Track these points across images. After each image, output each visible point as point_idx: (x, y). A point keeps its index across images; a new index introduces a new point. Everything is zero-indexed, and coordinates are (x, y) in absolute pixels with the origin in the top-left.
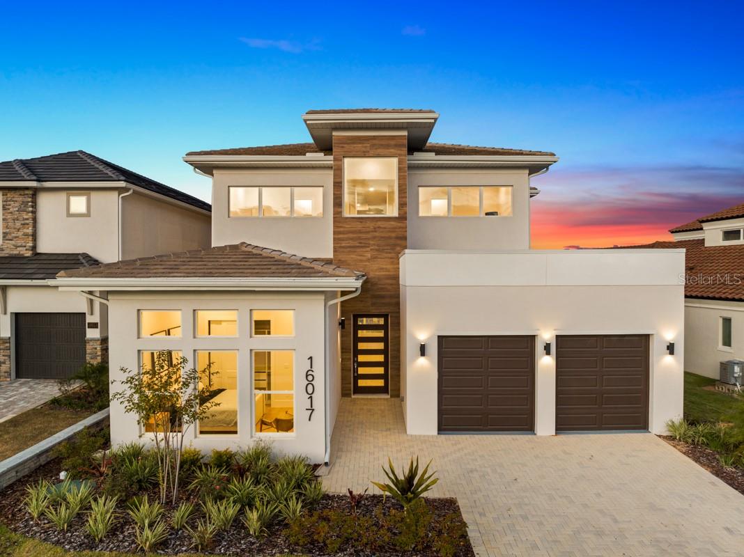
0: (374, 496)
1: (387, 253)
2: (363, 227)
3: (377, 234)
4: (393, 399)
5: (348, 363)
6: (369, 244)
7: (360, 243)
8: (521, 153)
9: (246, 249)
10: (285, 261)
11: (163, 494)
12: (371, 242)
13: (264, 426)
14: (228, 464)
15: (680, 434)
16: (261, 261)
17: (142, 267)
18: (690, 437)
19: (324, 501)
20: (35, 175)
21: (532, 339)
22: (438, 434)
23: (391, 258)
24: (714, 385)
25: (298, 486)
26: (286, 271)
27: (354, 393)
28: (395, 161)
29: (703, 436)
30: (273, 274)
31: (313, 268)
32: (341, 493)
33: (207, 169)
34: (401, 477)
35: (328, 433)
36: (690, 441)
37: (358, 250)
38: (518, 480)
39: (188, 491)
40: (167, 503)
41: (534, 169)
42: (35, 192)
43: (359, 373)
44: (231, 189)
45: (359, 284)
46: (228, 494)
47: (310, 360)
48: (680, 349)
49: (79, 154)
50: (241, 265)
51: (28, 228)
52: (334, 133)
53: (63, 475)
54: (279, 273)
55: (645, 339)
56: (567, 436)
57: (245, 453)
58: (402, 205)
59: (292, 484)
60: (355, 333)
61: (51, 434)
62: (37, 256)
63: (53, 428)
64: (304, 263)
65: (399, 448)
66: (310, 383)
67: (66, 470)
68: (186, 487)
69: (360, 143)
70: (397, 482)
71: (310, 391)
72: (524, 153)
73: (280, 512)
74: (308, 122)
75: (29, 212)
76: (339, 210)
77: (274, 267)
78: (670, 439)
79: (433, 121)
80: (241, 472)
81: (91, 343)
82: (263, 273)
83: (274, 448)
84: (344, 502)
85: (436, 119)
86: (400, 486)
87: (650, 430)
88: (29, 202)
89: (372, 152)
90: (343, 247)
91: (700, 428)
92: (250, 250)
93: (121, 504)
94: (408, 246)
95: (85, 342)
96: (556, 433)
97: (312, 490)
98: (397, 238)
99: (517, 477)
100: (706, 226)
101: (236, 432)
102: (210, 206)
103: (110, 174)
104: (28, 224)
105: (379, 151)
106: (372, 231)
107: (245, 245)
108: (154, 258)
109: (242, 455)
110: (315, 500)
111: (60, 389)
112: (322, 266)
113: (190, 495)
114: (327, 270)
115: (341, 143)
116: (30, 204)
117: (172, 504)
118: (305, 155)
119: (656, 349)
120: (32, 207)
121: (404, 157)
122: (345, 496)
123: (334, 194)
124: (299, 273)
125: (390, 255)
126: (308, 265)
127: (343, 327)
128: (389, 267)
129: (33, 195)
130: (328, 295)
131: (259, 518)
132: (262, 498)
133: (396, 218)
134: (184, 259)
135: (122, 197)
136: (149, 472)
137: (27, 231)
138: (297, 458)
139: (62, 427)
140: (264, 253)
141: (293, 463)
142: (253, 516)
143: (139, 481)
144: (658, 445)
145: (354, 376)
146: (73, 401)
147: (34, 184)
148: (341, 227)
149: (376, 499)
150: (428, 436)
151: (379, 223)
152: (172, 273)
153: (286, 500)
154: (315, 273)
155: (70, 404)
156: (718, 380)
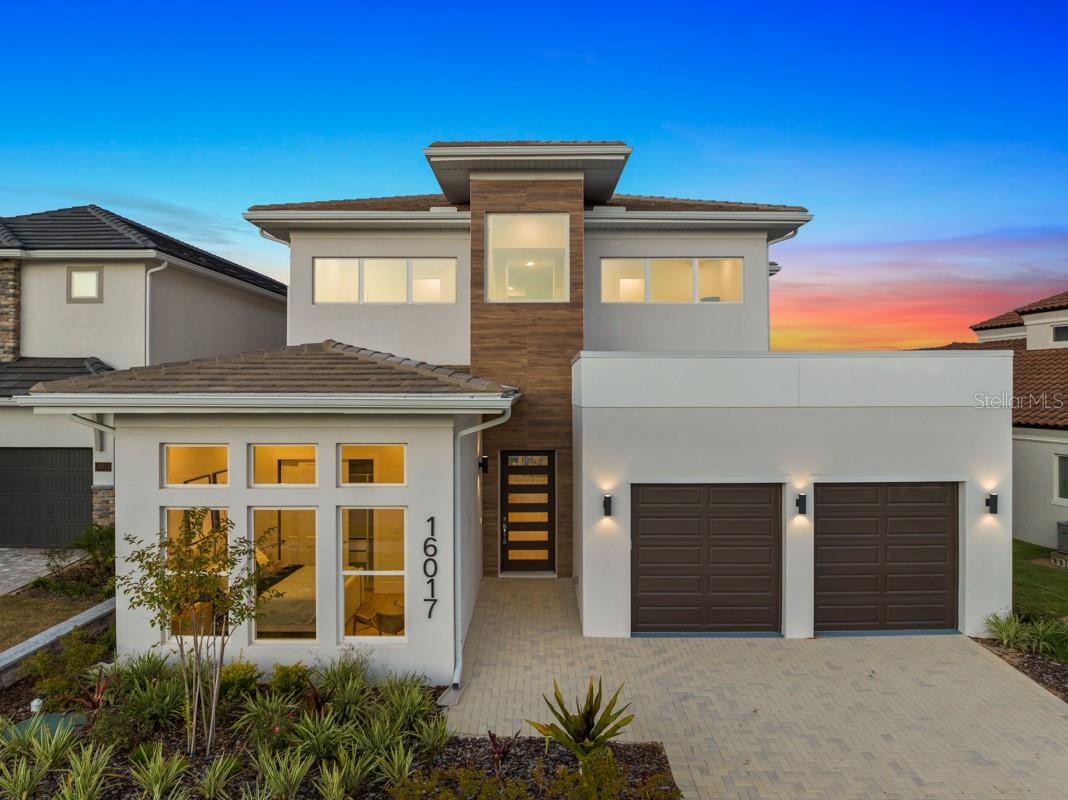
0: (531, 741)
1: (552, 357)
2: (516, 319)
3: (538, 329)
4: (561, 580)
5: (493, 524)
6: (525, 344)
7: (512, 342)
8: (755, 208)
9: (335, 350)
10: (392, 368)
11: (191, 738)
12: (528, 341)
13: (359, 625)
14: (299, 687)
15: (1008, 636)
16: (354, 369)
17: (167, 377)
18: (1024, 641)
19: (451, 749)
20: (20, 240)
21: (776, 489)
22: (632, 635)
23: (559, 365)
24: (1049, 557)
25: (410, 725)
26: (393, 383)
27: (502, 570)
28: (565, 218)
29: (1045, 640)
30: (373, 388)
31: (436, 379)
32: (478, 735)
33: (280, 231)
34: (573, 712)
35: (459, 637)
36: (1024, 647)
37: (508, 353)
38: (759, 712)
39: (232, 731)
40: (197, 753)
41: (777, 232)
42: (19, 265)
43: (510, 539)
44: (317, 261)
45: (506, 403)
46: (295, 740)
47: (430, 523)
48: (1006, 504)
49: (89, 210)
50: (323, 374)
51: (7, 320)
52: (473, 177)
53: (35, 705)
54: (383, 386)
55: (952, 489)
56: (831, 639)
57: (326, 670)
58: (576, 285)
59: (399, 721)
60: (504, 480)
61: (27, 637)
62: (22, 362)
63: (32, 626)
64: (422, 372)
65: (571, 660)
66: (431, 558)
67: (42, 697)
68: (231, 725)
69: (513, 192)
70: (567, 720)
71: (431, 572)
72: (760, 207)
73: (378, 769)
74: (432, 159)
75: (9, 296)
76: (480, 292)
77: (374, 377)
78: (993, 643)
79: (623, 158)
80: (318, 702)
81: (101, 494)
82: (357, 386)
83: (373, 660)
84: (482, 750)
85: (627, 156)
86: (572, 727)
87: (960, 629)
88: (9, 280)
89: (529, 206)
90: (486, 349)
91: (1040, 627)
92: (340, 351)
93: (121, 756)
94: (585, 346)
95: (92, 493)
96: (815, 635)
97: (432, 732)
98: (568, 334)
99: (758, 707)
100: (1028, 320)
101: (312, 635)
102: (284, 287)
103: (134, 239)
104: (7, 314)
105: (541, 204)
106: (529, 325)
107: (333, 344)
108: (188, 363)
109: (323, 672)
110: (435, 749)
111: (48, 565)
112: (450, 375)
113: (235, 739)
114: (456, 382)
115: (483, 192)
116: (11, 283)
117: (205, 755)
118: (429, 210)
119: (970, 505)
120: (15, 287)
121: (579, 213)
122: (484, 740)
123: (472, 268)
124: (413, 386)
125: (557, 361)
126: (429, 374)
127: (485, 470)
128: (557, 378)
129: (16, 269)
130: (459, 421)
131: (344, 782)
132: (350, 746)
133: (566, 304)
134: (235, 365)
135: (152, 274)
136: (170, 702)
137: (7, 324)
138: (409, 677)
139: (46, 625)
140: (361, 356)
141: (401, 686)
142: (332, 779)
143: (154, 717)
144: (975, 653)
145: (502, 545)
146: (68, 583)
147: (17, 253)
148: (482, 318)
149: (534, 746)
150: (617, 639)
151: (541, 313)
152: (214, 386)
153: (387, 748)
154: (439, 386)
155: (62, 588)
156: (1053, 550)
